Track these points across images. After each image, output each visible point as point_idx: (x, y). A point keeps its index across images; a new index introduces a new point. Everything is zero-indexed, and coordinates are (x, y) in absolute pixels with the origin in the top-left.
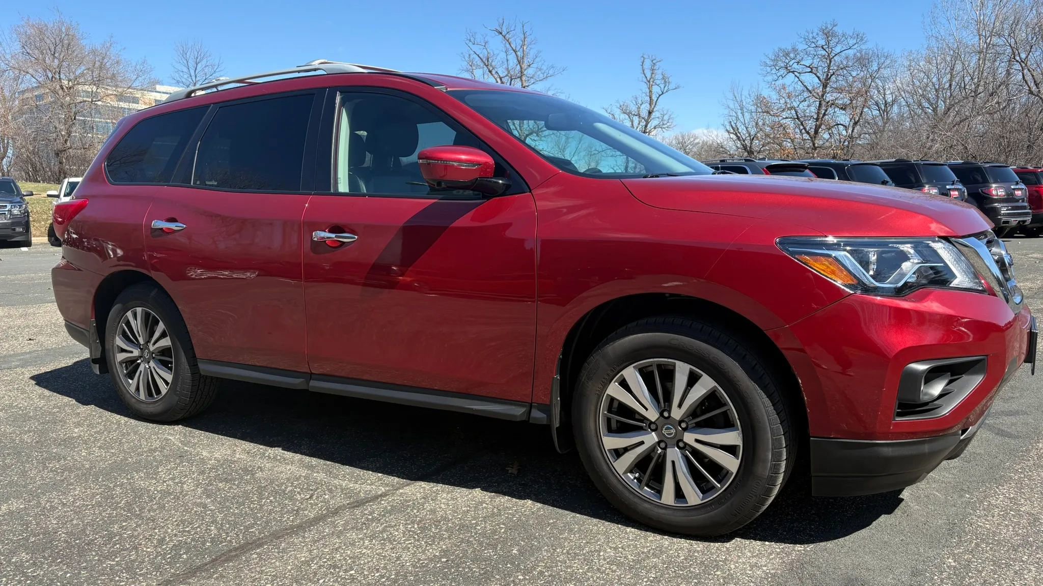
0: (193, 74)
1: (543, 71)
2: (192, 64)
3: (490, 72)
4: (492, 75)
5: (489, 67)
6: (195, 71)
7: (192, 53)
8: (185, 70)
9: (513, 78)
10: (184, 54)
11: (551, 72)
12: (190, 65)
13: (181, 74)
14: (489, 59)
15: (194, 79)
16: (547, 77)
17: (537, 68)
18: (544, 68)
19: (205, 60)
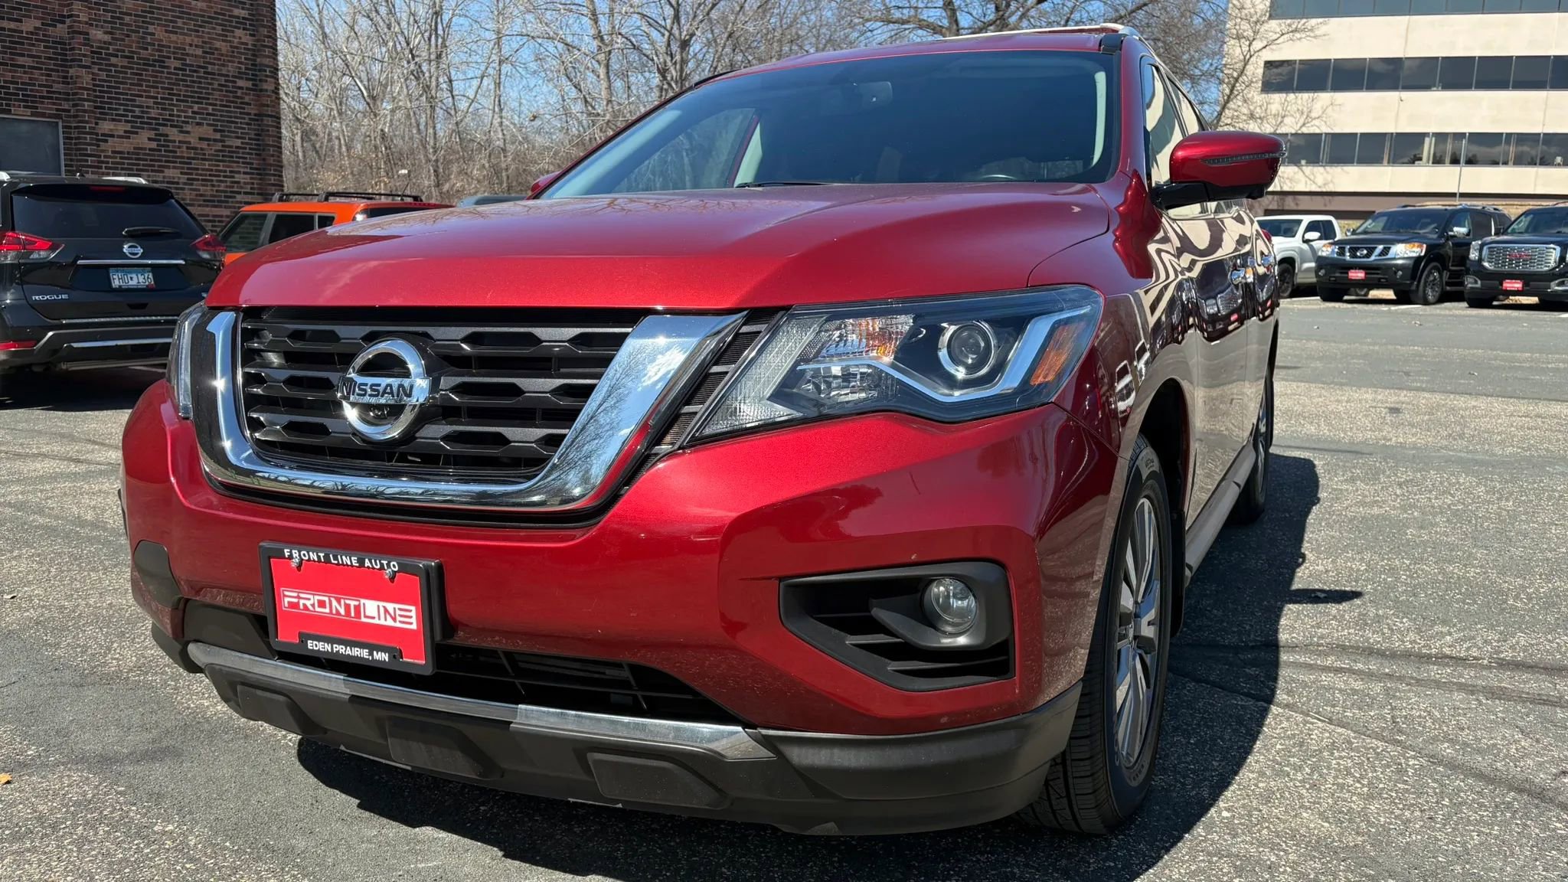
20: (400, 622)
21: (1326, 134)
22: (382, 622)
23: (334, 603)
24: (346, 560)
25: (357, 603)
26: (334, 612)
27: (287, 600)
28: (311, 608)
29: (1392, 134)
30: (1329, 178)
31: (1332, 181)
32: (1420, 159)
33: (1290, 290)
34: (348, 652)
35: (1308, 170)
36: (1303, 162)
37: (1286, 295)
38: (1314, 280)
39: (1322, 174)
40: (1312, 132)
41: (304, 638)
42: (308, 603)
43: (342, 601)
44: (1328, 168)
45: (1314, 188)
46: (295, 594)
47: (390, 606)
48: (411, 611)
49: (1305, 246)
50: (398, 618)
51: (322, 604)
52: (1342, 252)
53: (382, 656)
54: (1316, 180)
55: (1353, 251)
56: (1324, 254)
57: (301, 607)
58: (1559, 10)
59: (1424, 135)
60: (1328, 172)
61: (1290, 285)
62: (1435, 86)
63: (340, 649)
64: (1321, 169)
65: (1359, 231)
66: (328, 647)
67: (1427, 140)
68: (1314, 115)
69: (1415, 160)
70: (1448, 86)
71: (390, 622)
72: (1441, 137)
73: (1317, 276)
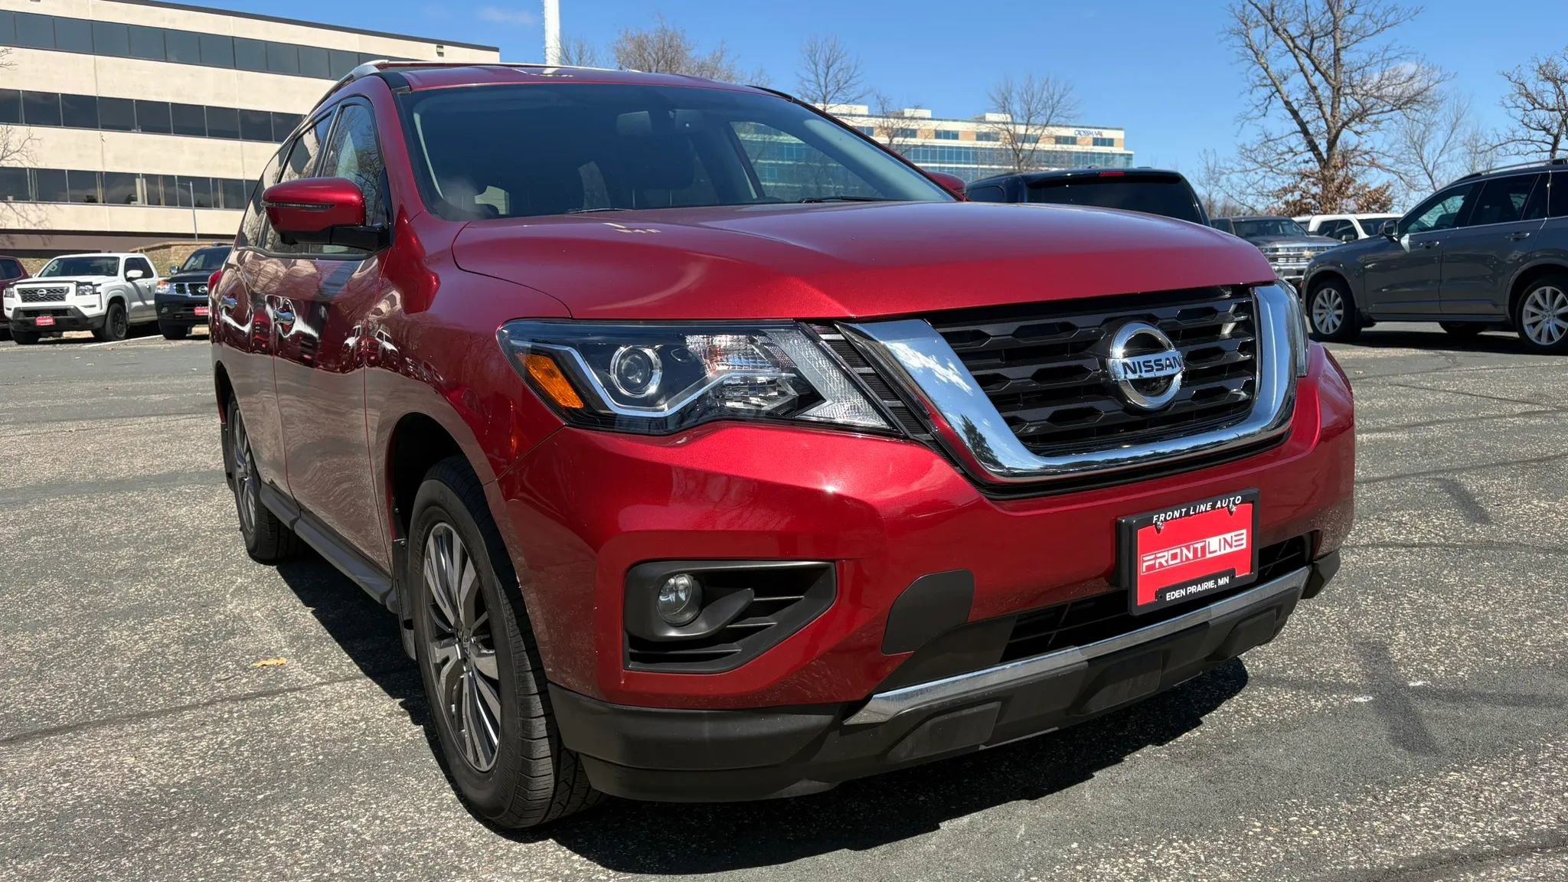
0: (822, 83)
1: (1375, 20)
2: (821, 68)
3: (1276, 30)
4: (1279, 35)
5: (1275, 23)
6: (826, 79)
7: (823, 54)
8: (812, 77)
9: (1315, 35)
10: (812, 54)
11: (1391, 18)
12: (820, 72)
13: (807, 84)
14: (1276, 9)
15: (824, 91)
16: (1383, 29)
17: (1365, 14)
18: (1378, 12)
19: (839, 61)
20: (1236, 546)
21: (31, 169)
22: (1223, 552)
23: (1185, 551)
24: (1203, 508)
25: (1202, 544)
26: (1184, 559)
27: (1145, 564)
28: (1165, 564)
29: (101, 173)
30: (44, 216)
31: (47, 219)
32: (135, 199)
33: (125, 330)
34: (1199, 588)
35: (18, 206)
36: (10, 198)
37: (122, 336)
38: (156, 318)
39: (34, 211)
40: (14, 166)
41: (1161, 594)
42: (1163, 561)
43: (1191, 547)
44: (40, 206)
45: (28, 226)
46: (1152, 557)
47: (1228, 536)
48: (1242, 534)
49: (129, 285)
50: (1234, 544)
51: (1174, 557)
52: (181, 289)
53: (1224, 581)
54: (29, 218)
55: (194, 288)
56: (160, 292)
57: (1157, 566)
58: (235, 68)
59: (134, 176)
60: (40, 210)
61: (124, 326)
62: (134, 128)
63: (1192, 589)
64: (32, 206)
65: (186, 268)
66: (1183, 592)
67: (138, 181)
68: (11, 148)
69: (129, 200)
70: (148, 129)
71: (1228, 550)
72: (151, 179)
73: (159, 313)
